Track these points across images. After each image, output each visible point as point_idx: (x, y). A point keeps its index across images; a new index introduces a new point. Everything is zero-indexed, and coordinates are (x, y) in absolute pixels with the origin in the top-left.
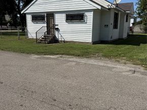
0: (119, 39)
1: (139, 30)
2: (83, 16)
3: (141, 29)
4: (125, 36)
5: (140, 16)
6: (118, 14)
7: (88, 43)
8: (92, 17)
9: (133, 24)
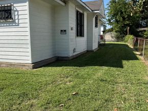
0: (88, 51)
1: (111, 39)
2: (10, 10)
3: (112, 37)
4: (95, 46)
5: (110, 23)
6: (83, 14)
7: (24, 65)
8: (27, 12)
9: (104, 32)
